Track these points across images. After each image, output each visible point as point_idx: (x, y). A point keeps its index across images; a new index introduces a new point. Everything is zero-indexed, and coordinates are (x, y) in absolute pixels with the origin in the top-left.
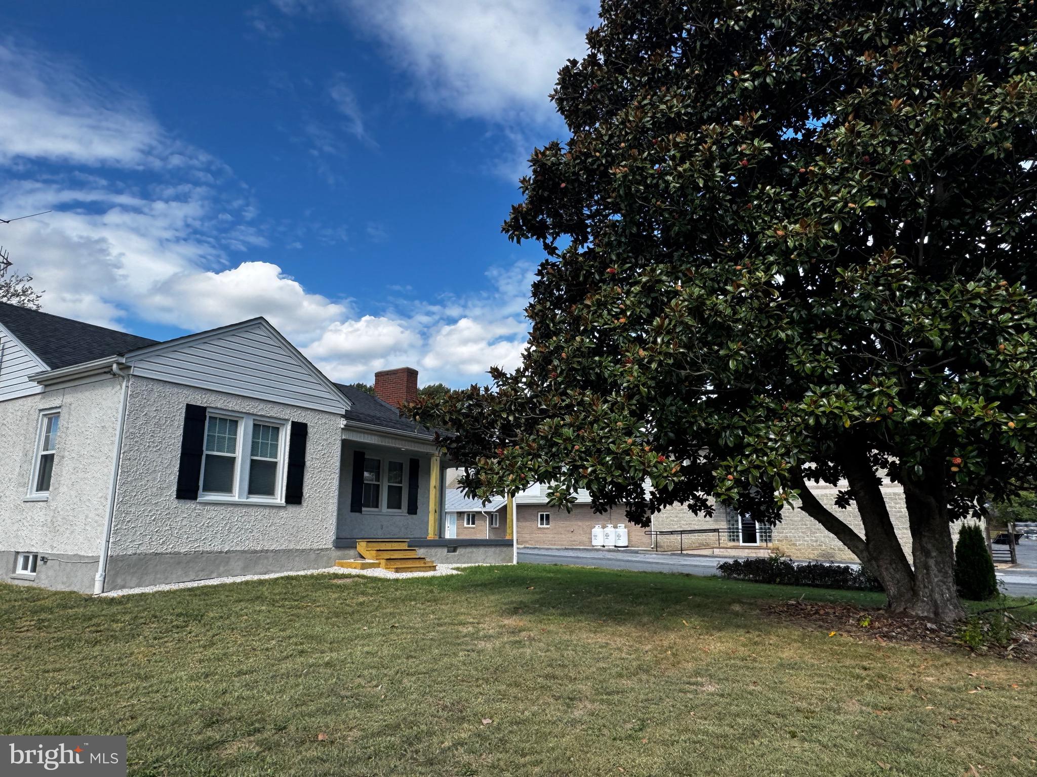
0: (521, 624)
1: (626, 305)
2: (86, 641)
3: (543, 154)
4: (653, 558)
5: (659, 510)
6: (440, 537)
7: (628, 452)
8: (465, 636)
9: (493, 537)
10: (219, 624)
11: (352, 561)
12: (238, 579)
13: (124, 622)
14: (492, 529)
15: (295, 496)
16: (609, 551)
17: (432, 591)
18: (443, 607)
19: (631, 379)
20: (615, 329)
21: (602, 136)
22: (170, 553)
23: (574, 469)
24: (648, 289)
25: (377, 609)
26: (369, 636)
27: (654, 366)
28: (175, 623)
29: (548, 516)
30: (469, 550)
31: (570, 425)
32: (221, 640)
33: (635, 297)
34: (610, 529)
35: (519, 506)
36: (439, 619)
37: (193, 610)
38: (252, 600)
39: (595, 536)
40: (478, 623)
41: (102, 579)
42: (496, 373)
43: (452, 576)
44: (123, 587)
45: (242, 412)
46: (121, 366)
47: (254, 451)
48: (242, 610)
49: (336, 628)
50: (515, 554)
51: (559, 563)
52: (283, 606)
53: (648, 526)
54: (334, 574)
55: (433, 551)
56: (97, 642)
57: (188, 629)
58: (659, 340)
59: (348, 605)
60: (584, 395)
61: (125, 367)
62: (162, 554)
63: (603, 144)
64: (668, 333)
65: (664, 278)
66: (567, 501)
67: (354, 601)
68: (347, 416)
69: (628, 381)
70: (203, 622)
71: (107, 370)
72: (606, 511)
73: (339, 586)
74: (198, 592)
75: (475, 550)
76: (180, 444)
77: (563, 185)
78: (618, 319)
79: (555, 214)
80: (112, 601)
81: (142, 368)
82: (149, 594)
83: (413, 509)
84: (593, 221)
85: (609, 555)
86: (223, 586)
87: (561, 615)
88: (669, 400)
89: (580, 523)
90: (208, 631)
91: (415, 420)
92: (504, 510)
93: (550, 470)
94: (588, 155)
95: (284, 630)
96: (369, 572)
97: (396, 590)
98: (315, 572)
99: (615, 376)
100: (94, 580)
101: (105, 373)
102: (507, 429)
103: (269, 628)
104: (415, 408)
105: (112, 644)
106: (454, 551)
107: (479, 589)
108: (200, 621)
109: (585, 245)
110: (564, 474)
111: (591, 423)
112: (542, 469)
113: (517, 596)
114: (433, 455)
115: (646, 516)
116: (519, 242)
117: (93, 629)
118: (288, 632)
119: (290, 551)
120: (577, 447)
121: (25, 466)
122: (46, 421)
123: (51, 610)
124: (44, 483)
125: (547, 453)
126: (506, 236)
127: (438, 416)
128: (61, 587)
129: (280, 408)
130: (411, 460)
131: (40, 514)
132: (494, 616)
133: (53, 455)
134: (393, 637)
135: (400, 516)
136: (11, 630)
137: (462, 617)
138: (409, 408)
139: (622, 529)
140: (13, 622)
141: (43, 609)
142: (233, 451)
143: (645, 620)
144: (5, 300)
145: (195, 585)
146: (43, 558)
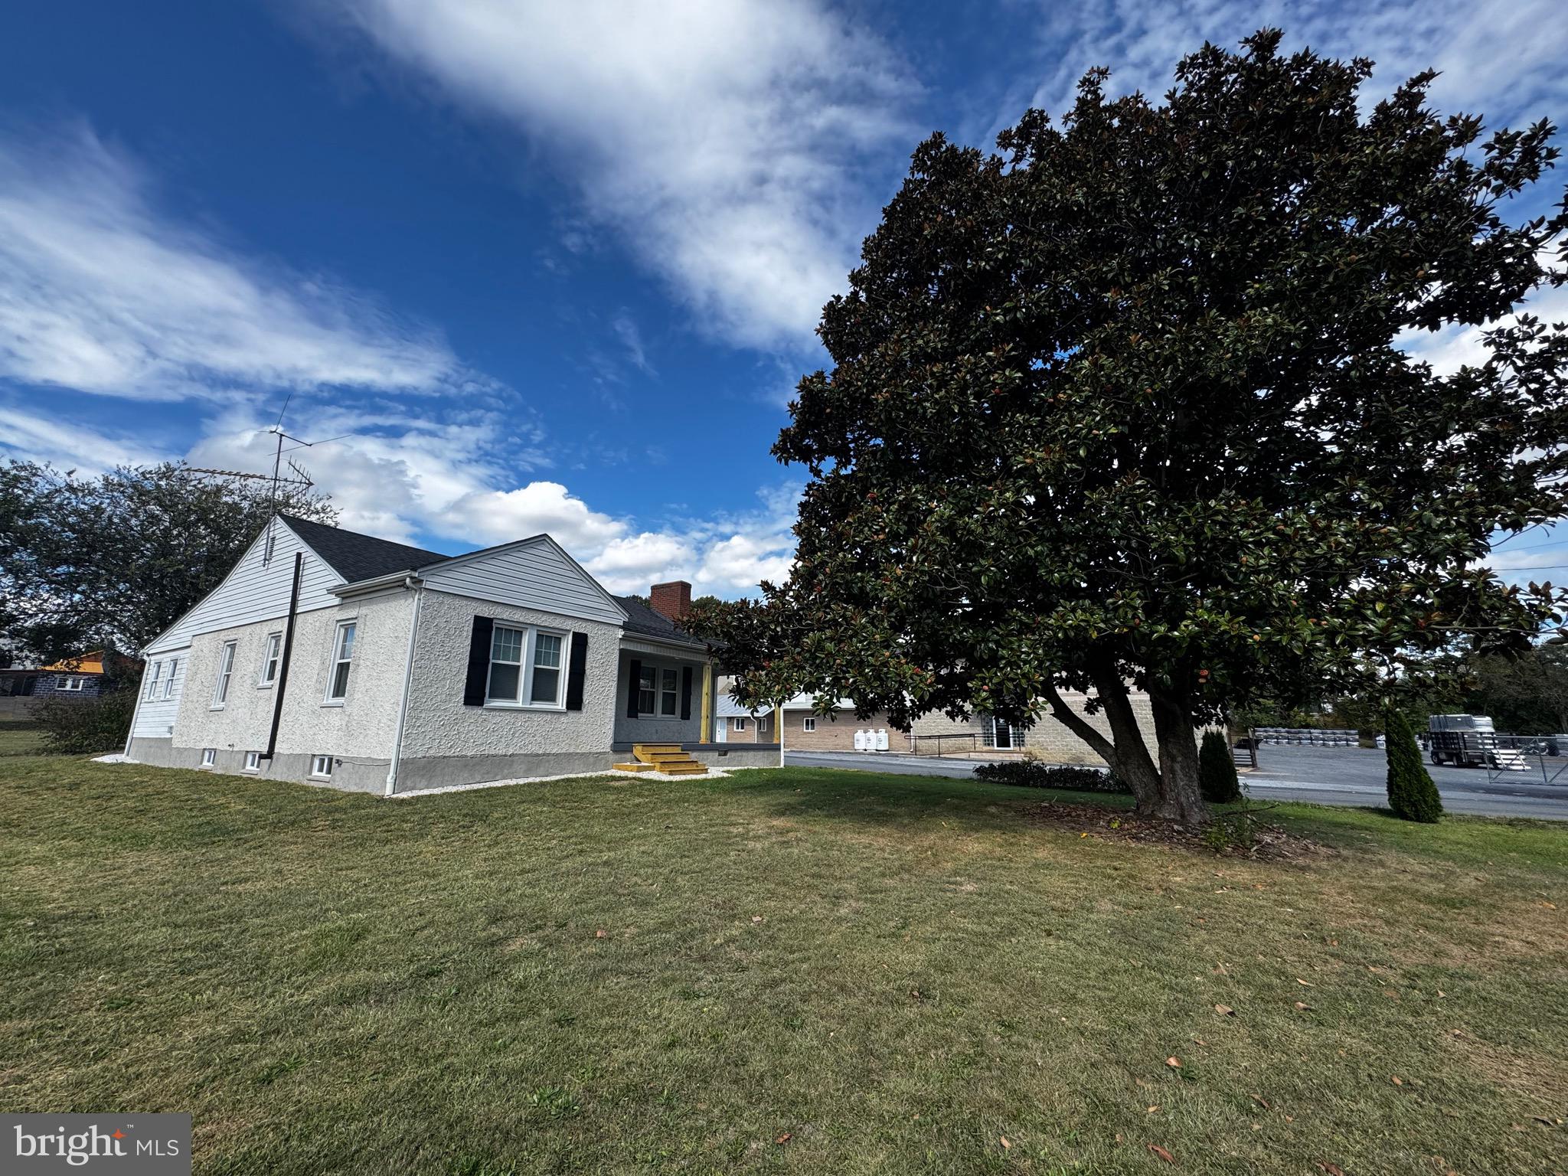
0: (789, 825)
1: (885, 523)
2: (378, 840)
3: (811, 381)
4: (913, 761)
5: (919, 718)
6: (712, 741)
7: (885, 664)
8: (736, 836)
9: (761, 742)
10: (503, 824)
11: (629, 764)
12: (521, 781)
13: (413, 822)
14: (760, 733)
15: (575, 702)
16: (871, 754)
17: (704, 793)
18: (715, 808)
19: (891, 593)
20: (875, 545)
21: (864, 366)
22: (458, 756)
23: (836, 681)
24: (905, 507)
25: (652, 810)
26: (645, 836)
27: (910, 583)
28: (461, 823)
29: (813, 721)
30: (738, 753)
31: (831, 639)
32: (505, 840)
33: (893, 515)
34: (871, 733)
35: (786, 712)
36: (711, 820)
37: (478, 810)
38: (534, 802)
39: (858, 740)
40: (748, 824)
41: (393, 781)
42: (766, 586)
43: (723, 779)
44: (412, 789)
45: (526, 624)
46: (414, 580)
47: (537, 661)
48: (524, 810)
49: (613, 828)
50: (782, 757)
52: (563, 807)
53: (909, 731)
54: (611, 776)
55: (705, 754)
56: (388, 841)
57: (474, 829)
58: (914, 559)
59: (625, 806)
60: (846, 609)
61: (417, 581)
62: (449, 757)
63: (864, 373)
64: (922, 551)
65: (919, 497)
66: (832, 709)
67: (631, 802)
68: (625, 627)
69: (888, 595)
70: (487, 822)
71: (401, 583)
72: (869, 717)
73: (616, 788)
74: (483, 794)
75: (744, 753)
76: (468, 653)
77: (828, 411)
78: (878, 535)
79: (819, 439)
80: (403, 801)
81: (433, 581)
82: (437, 795)
83: (686, 715)
84: (856, 445)
85: (871, 759)
86: (507, 787)
87: (826, 816)
88: (926, 613)
89: (843, 728)
90: (493, 831)
91: (689, 632)
92: (770, 716)
93: (814, 681)
94: (850, 384)
95: (564, 830)
96: (644, 775)
97: (670, 792)
98: (594, 774)
99: (876, 590)
100: (385, 782)
101: (399, 586)
102: (775, 640)
103: (550, 829)
104: (688, 621)
105: (402, 843)
106: (725, 754)
107: (748, 791)
108: (485, 822)
109: (849, 468)
110: (828, 685)
111: (851, 637)
112: (807, 680)
113: (784, 798)
114: (705, 664)
115: (906, 722)
116: (786, 463)
117: (385, 828)
118: (568, 832)
119: (570, 754)
120: (838, 661)
121: (322, 674)
122: (342, 631)
123: (345, 811)
124: (339, 690)
125: (811, 666)
126: (775, 458)
127: (710, 628)
128: (354, 789)
129: (562, 620)
130: (685, 668)
131: (335, 719)
132: (762, 817)
133: (348, 663)
134: (668, 837)
135: (674, 720)
136: (306, 829)
137: (733, 818)
138: (683, 622)
139: (883, 734)
140: (308, 821)
141: (337, 810)
142: (518, 660)
143: (906, 821)
144: (305, 517)
145: (481, 786)
146: (338, 761)
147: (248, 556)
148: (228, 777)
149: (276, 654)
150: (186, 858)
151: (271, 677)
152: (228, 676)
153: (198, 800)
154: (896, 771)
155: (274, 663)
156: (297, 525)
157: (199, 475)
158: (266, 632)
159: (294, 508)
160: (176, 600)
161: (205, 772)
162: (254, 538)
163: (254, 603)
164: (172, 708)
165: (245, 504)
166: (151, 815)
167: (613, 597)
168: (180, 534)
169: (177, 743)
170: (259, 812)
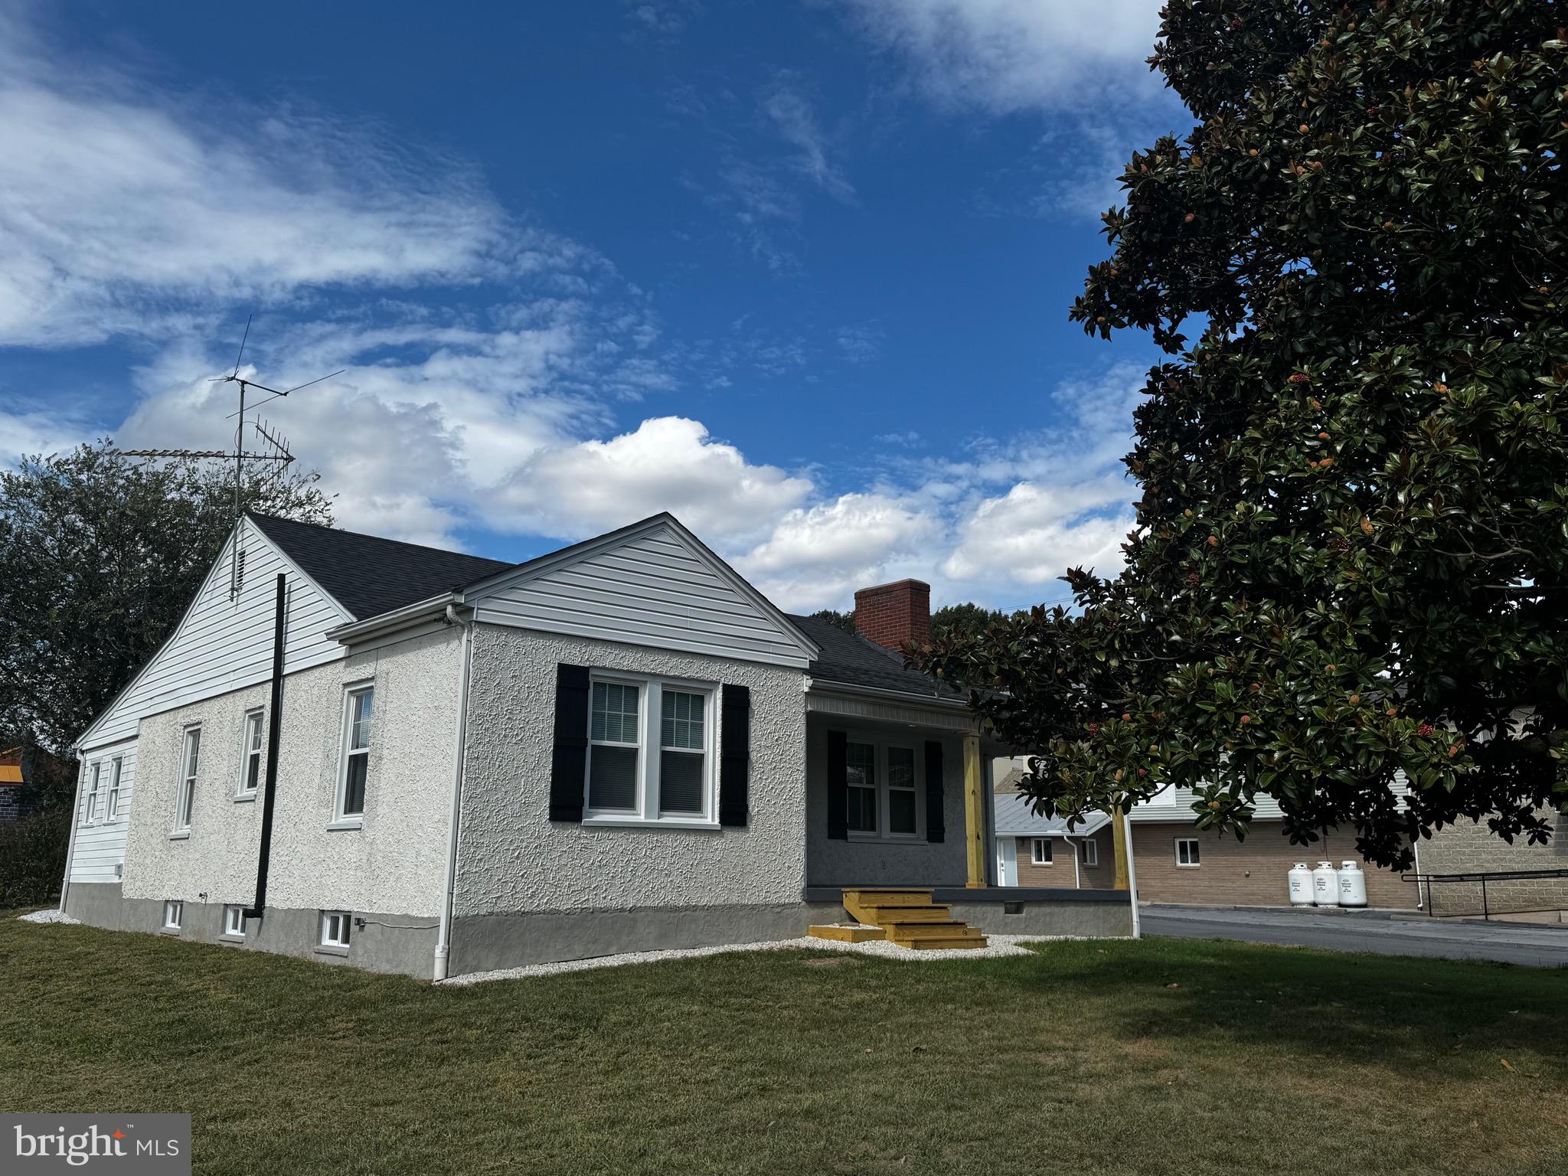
0: (1158, 1054)
1: (1332, 433)
2: (428, 1057)
3: (1151, 163)
4: (1425, 929)
5: (1428, 835)
6: (989, 885)
7: (1352, 719)
8: (1052, 1073)
9: (1089, 887)
10: (627, 1034)
11: (837, 926)
12: (653, 957)
13: (480, 1027)
14: (1085, 869)
15: (735, 813)
16: (1327, 913)
17: (982, 986)
18: (1006, 1016)
19: (1353, 576)
20: (1313, 478)
21: (1260, 115)
22: (544, 912)
23: (1242, 759)
24: (1377, 398)
25: (887, 1015)
26: (876, 1065)
27: (1395, 548)
28: (557, 1031)
29: (1194, 846)
30: (1046, 909)
31: (1229, 675)
32: (633, 1063)
33: (1348, 414)
34: (1325, 870)
35: (1135, 826)
36: (1000, 1039)
37: (584, 1009)
38: (675, 995)
39: (1297, 885)
40: (1074, 1050)
41: (444, 955)
42: (1080, 580)
43: (1016, 959)
44: (474, 970)
45: (644, 673)
46: (459, 609)
47: (666, 738)
48: (660, 1010)
49: (818, 1048)
50: (1135, 918)
51: (1223, 937)
52: (726, 1006)
53: (1409, 868)
54: (807, 949)
55: (979, 910)
56: (443, 1060)
57: (579, 1042)
58: (1401, 498)
59: (835, 1007)
60: (1257, 610)
61: (464, 610)
62: (531, 913)
63: (1262, 130)
64: (1419, 480)
65: (1410, 371)
66: (1234, 816)
67: (845, 999)
68: (813, 671)
69: (1345, 581)
70: (600, 1030)
71: (438, 617)
72: (1315, 838)
73: (816, 972)
74: (590, 979)
75: (1056, 909)
76: (552, 730)
77: (1189, 218)
78: (1318, 459)
79: (1175, 278)
80: (460, 992)
81: (490, 610)
82: (515, 981)
83: (936, 833)
84: (1251, 278)
85: (1330, 923)
86: (627, 968)
87: (1239, 1039)
88: (1432, 613)
89: (1260, 859)
90: (609, 1046)
91: (935, 674)
92: (1106, 834)
93: (1194, 758)
94: (1234, 156)
95: (731, 1049)
96: (867, 947)
97: (918, 981)
98: (776, 945)
99: (1318, 570)
100: (432, 956)
101: (436, 620)
102: (1104, 685)
103: (706, 1045)
104: (934, 653)
105: (466, 1064)
106: (1018, 911)
107: (1071, 984)
108: (595, 1029)
109: (1240, 327)
110: (1225, 765)
111: (1271, 670)
112: (1179, 760)
113: (1145, 1000)
114: (966, 735)
115: (1401, 848)
116: (1105, 335)
117: (437, 1037)
118: (738, 1053)
119: (731, 907)
120: (1245, 719)
121: (327, 773)
122: (353, 701)
123: (374, 1005)
124: (354, 801)
125: (1185, 730)
126: (1081, 325)
127: (975, 665)
128: (385, 968)
129: (704, 663)
130: (928, 744)
131: (350, 848)
132: (1104, 1037)
133: (365, 755)
134: (919, 1068)
135: (914, 845)
136: (321, 1035)
137: (1042, 1037)
138: (922, 655)
139: (1352, 871)
140: (322, 1021)
141: (363, 1003)
142: (634, 739)
143: (1417, 1055)
144: (282, 513)
145: (585, 965)
146: (359, 921)
147: (208, 586)
148: (203, 946)
149: (257, 744)
150: (157, 1077)
151: (253, 782)
152: (192, 782)
153: (167, 983)
154: (1387, 949)
155: (255, 759)
156: (278, 530)
157: (135, 460)
158: (242, 709)
159: (266, 499)
160: (110, 662)
161: (169, 938)
162: (217, 553)
163: (222, 661)
164: (120, 836)
165: (197, 499)
166: (103, 1007)
167: (789, 618)
168: (111, 557)
169: (128, 893)
170: (250, 1004)
